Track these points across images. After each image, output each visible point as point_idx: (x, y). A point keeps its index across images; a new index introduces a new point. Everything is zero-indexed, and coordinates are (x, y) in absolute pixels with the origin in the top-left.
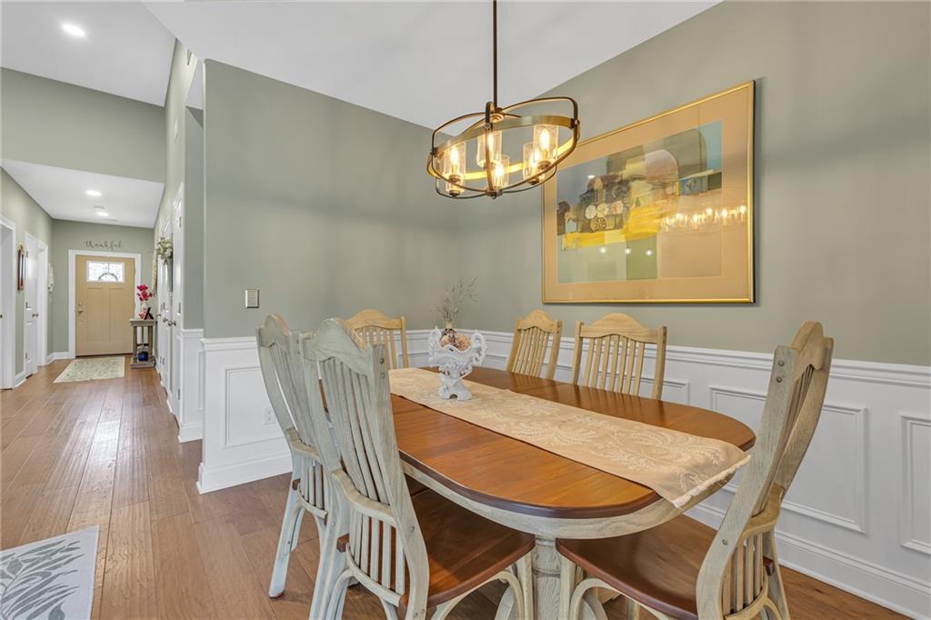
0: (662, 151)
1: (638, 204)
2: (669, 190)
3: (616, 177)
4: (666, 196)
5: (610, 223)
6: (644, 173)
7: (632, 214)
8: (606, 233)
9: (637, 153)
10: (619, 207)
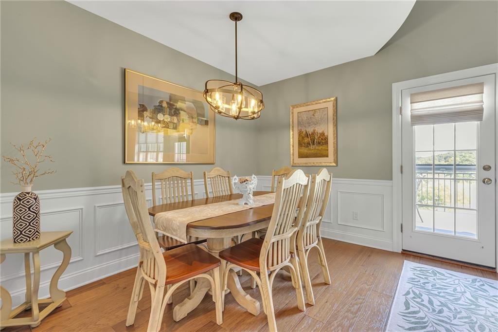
0: (191, 104)
1: (183, 121)
2: (194, 120)
3: (174, 105)
4: (193, 122)
5: (171, 126)
6: (185, 109)
7: (181, 125)
8: (169, 130)
9: (183, 100)
10: (175, 120)
